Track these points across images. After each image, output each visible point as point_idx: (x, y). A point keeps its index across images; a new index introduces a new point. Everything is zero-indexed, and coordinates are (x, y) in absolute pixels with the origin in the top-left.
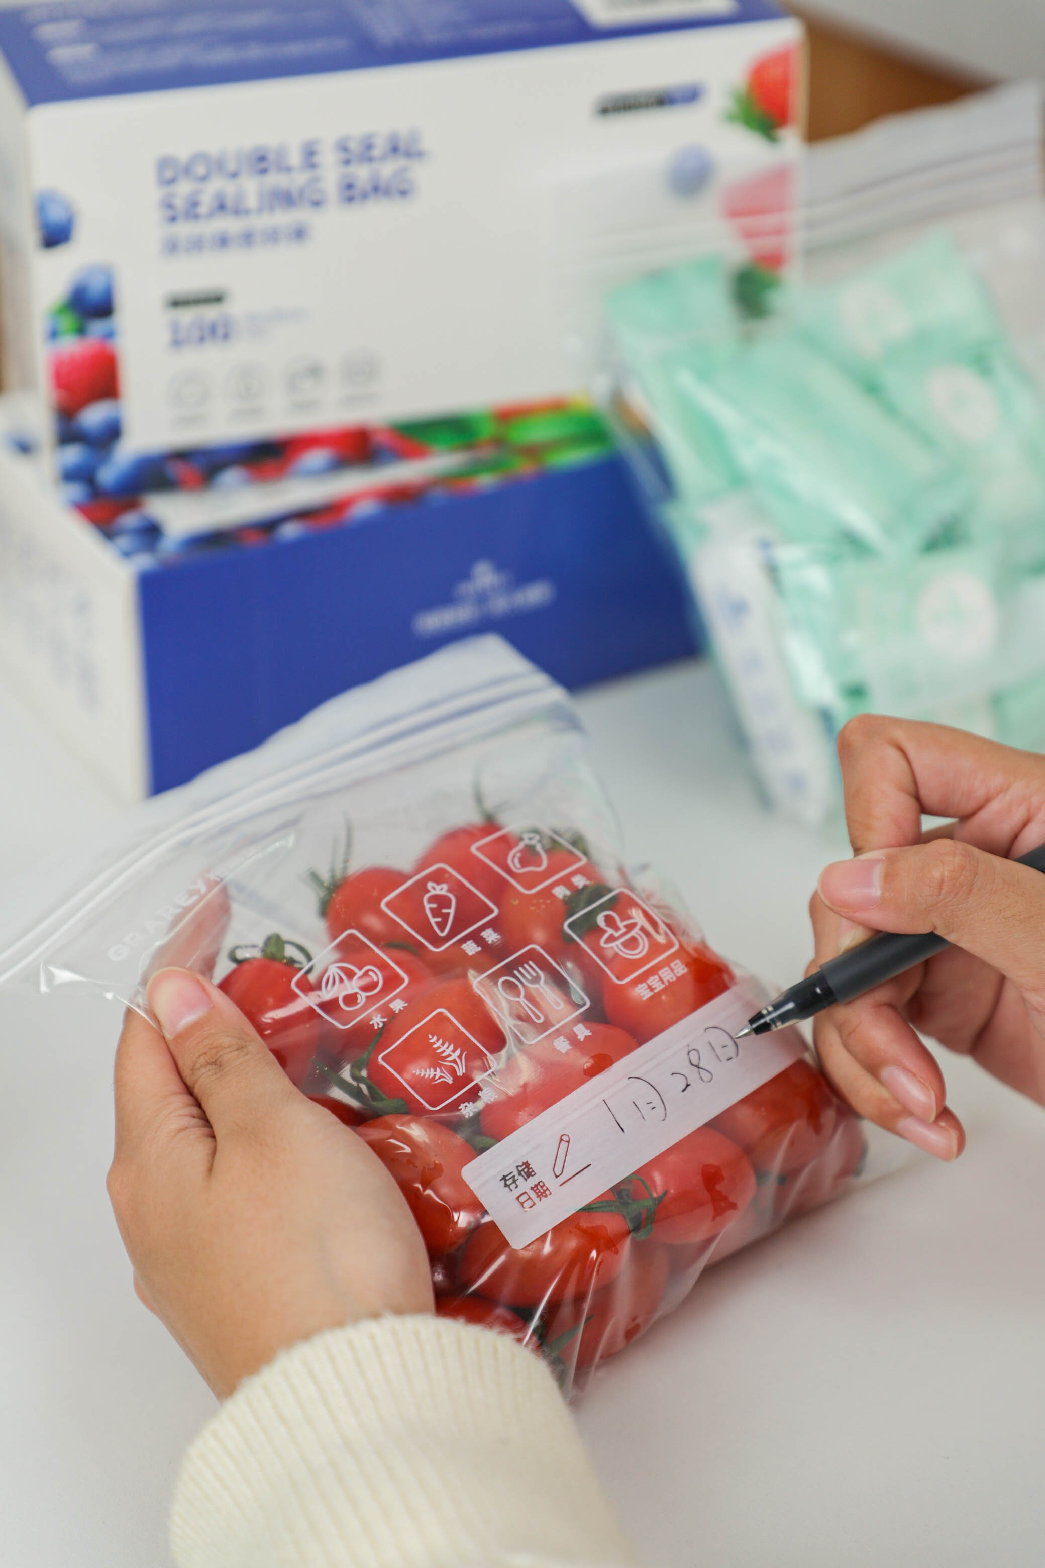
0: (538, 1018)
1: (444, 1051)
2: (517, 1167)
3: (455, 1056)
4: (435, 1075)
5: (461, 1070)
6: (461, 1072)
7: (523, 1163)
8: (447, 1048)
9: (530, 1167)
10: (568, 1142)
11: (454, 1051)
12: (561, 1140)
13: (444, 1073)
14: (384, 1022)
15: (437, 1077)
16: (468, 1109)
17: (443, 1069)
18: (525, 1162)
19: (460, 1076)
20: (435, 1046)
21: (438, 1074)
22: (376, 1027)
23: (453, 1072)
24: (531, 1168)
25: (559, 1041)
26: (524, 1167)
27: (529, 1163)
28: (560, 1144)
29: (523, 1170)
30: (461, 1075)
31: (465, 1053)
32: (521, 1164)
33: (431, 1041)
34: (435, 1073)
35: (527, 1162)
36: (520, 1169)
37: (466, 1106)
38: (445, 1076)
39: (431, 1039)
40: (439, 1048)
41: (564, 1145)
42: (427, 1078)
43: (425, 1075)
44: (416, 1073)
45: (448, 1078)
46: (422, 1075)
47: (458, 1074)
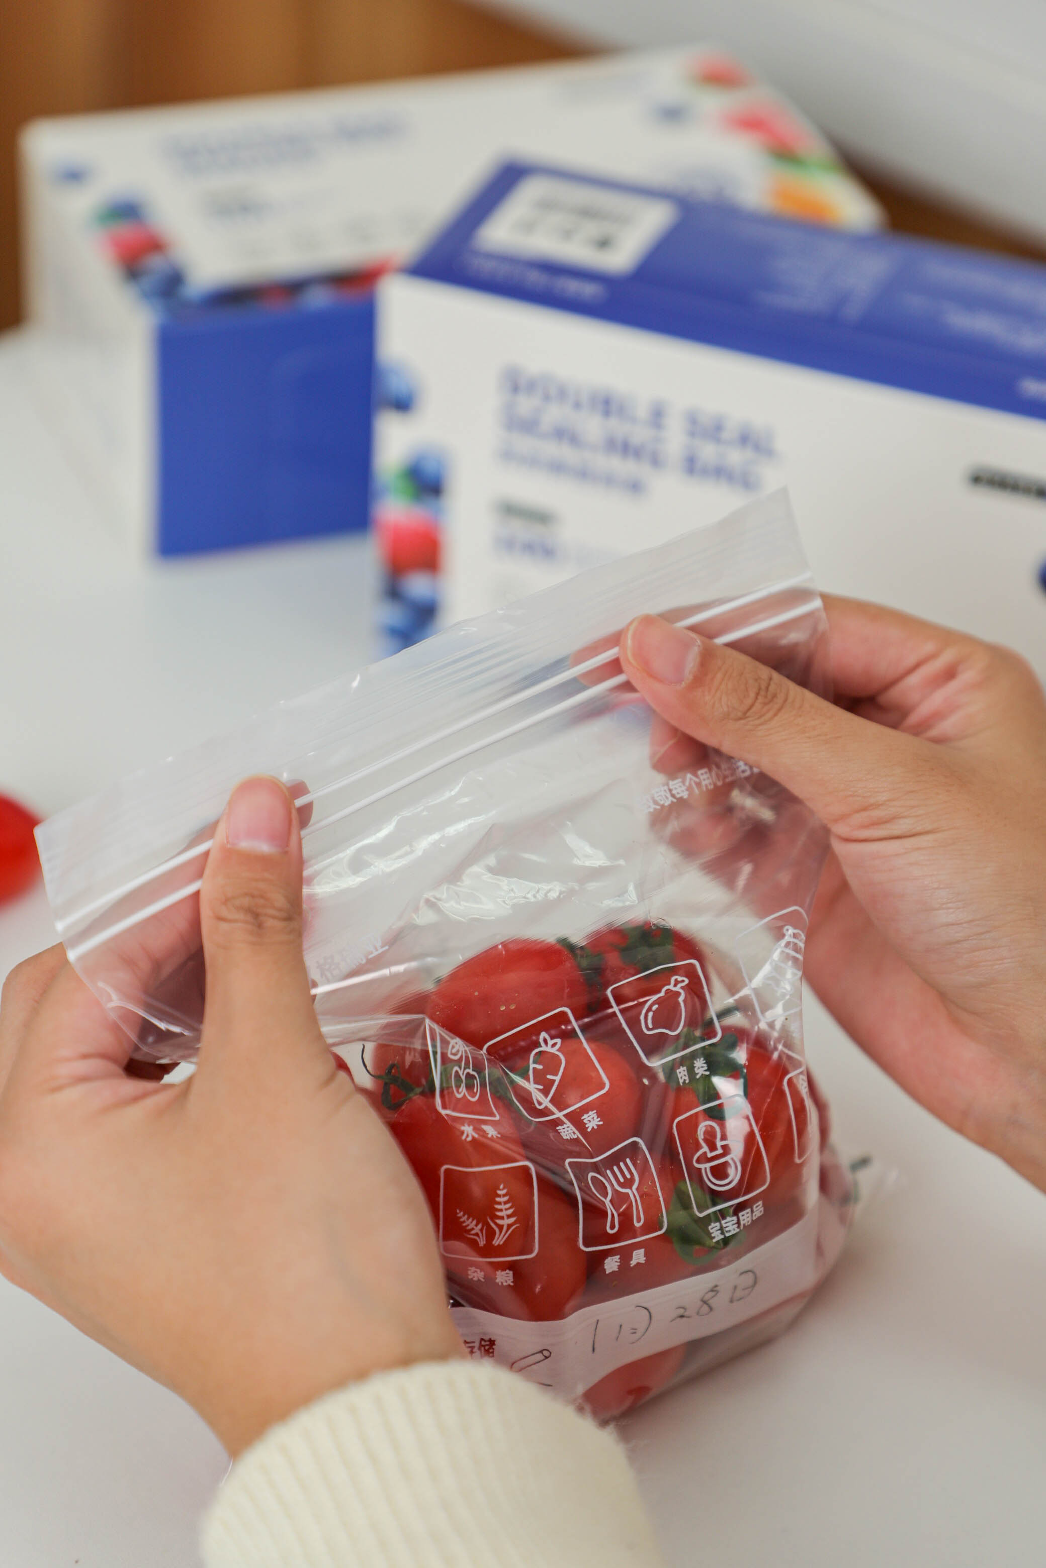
0: (612, 1227)
1: (501, 1210)
2: (482, 1340)
3: (505, 1222)
4: (473, 1229)
5: (499, 1241)
6: (498, 1241)
7: (490, 1339)
8: (506, 1209)
9: (494, 1347)
10: (546, 1358)
11: (509, 1217)
12: (541, 1352)
13: (482, 1233)
14: (473, 1138)
15: (473, 1232)
16: (475, 1274)
17: (485, 1228)
18: (493, 1339)
19: (494, 1245)
20: (498, 1199)
21: (477, 1230)
22: (464, 1137)
23: (491, 1235)
24: (493, 1349)
25: (613, 1259)
26: (488, 1343)
27: (496, 1343)
28: (537, 1353)
29: (484, 1346)
30: (496, 1245)
31: (517, 1225)
32: (487, 1338)
33: (499, 1192)
34: (475, 1227)
35: (494, 1341)
36: (483, 1343)
37: (476, 1271)
38: (481, 1237)
39: (500, 1190)
40: (500, 1203)
41: (539, 1357)
42: (463, 1227)
43: (464, 1222)
44: (458, 1214)
45: (482, 1240)
46: (462, 1220)
47: (494, 1243)
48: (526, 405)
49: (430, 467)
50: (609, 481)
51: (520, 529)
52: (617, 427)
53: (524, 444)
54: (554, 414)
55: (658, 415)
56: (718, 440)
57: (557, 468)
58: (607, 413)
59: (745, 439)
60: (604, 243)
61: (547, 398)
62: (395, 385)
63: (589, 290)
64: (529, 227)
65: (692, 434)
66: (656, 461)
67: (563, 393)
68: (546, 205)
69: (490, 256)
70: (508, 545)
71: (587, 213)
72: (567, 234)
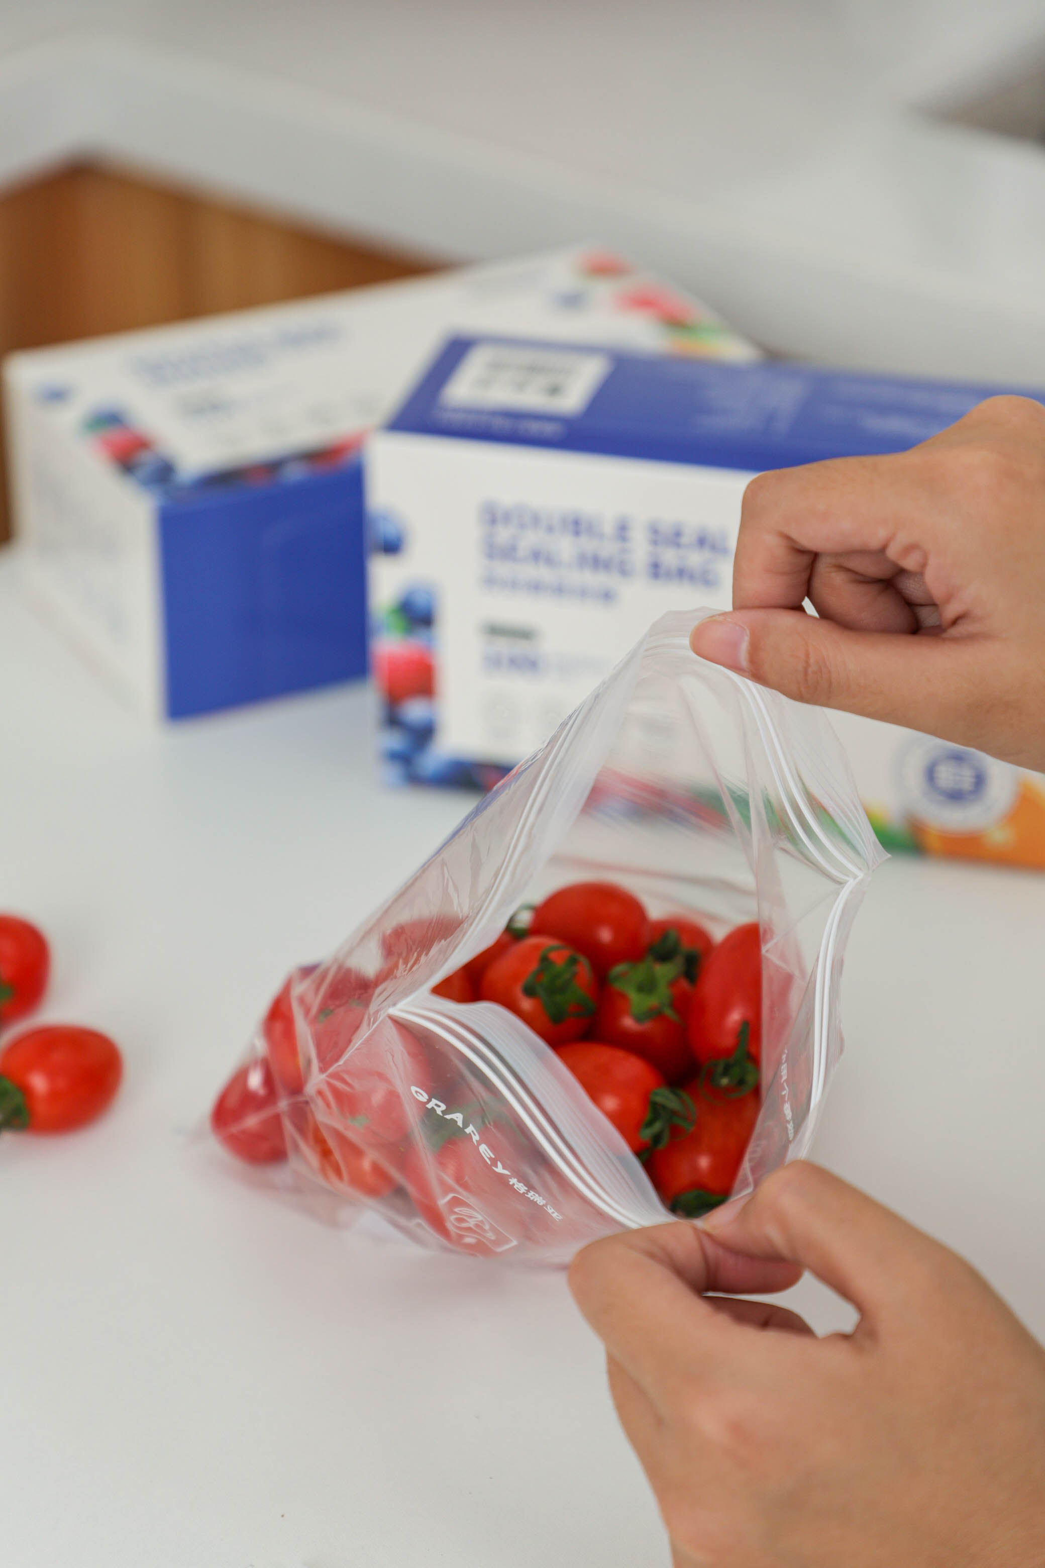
48: (503, 534)
49: (420, 600)
50: (583, 593)
51: (504, 646)
52: (588, 545)
53: (503, 569)
54: (530, 539)
55: (622, 530)
56: (678, 545)
57: (536, 587)
58: (577, 533)
59: (702, 541)
60: (554, 390)
61: (522, 526)
62: (385, 530)
63: (549, 429)
64: (485, 383)
65: (655, 543)
66: (624, 571)
67: (536, 520)
68: (496, 367)
69: (456, 410)
70: (494, 663)
71: (534, 369)
72: (521, 386)
